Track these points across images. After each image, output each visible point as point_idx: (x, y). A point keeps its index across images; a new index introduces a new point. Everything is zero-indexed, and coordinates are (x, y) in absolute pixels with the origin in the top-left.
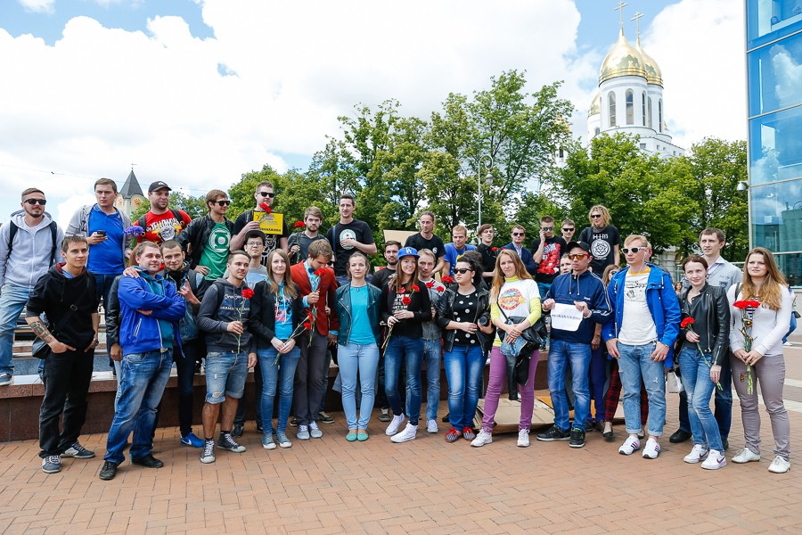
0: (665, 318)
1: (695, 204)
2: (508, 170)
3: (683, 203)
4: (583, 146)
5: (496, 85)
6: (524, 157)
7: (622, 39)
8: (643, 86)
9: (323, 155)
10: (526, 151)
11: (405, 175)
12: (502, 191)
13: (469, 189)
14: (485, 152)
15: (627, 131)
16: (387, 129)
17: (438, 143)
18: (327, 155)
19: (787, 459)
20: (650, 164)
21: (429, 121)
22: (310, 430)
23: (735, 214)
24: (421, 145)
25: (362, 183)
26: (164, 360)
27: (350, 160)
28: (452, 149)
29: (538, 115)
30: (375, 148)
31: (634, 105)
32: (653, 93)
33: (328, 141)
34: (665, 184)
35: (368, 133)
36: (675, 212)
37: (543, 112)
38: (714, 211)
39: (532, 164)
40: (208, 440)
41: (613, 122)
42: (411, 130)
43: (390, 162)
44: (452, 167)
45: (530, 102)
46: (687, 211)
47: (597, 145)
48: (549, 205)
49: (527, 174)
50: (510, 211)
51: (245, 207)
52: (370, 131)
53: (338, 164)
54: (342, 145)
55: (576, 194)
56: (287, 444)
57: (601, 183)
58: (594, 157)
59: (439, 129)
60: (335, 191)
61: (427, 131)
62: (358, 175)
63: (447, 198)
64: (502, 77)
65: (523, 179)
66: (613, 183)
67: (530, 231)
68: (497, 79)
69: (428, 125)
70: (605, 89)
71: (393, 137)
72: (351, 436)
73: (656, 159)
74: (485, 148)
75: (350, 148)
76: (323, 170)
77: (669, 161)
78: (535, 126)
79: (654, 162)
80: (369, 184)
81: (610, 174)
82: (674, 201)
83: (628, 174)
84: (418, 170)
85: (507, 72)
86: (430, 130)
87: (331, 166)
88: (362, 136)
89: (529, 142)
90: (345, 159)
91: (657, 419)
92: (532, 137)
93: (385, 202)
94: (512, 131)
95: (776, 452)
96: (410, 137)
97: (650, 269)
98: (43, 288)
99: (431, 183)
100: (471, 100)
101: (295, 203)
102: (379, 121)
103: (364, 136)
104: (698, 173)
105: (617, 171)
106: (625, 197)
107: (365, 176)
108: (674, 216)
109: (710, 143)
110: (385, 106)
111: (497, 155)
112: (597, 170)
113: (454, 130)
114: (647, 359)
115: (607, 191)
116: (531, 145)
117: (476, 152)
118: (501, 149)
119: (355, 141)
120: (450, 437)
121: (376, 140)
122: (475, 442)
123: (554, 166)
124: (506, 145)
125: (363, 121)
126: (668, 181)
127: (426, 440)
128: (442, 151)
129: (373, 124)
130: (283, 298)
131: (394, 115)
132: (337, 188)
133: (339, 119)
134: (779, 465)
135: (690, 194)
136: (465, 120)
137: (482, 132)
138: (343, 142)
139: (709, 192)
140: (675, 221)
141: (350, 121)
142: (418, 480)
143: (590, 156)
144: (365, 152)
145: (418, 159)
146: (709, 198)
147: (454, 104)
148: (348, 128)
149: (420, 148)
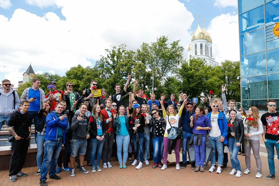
0: (224, 128)
1: (223, 82)
2: (162, 69)
3: (219, 81)
4: (187, 61)
5: (158, 40)
6: (167, 65)
7: (199, 27)
8: (206, 42)
9: (99, 62)
10: (168, 63)
11: (128, 70)
12: (160, 76)
13: (149, 75)
14: (154, 63)
15: (201, 57)
16: (122, 54)
17: (139, 59)
18: (101, 62)
19: (261, 173)
20: (208, 68)
21: (136, 52)
22: (107, 165)
23: (235, 85)
24: (133, 60)
25: (113, 72)
26: (59, 143)
27: (109, 64)
28: (143, 61)
29: (172, 51)
30: (117, 60)
31: (203, 49)
32: (209, 44)
33: (101, 57)
34: (213, 75)
35: (115, 55)
36: (216, 84)
37: (174, 50)
38: (228, 84)
39: (170, 67)
40: (73, 168)
41: (196, 54)
42: (130, 54)
43: (123, 66)
44: (144, 68)
45: (169, 46)
46: (220, 84)
47: (191, 61)
48: (175, 81)
49: (168, 70)
50: (163, 83)
51: (72, 79)
52: (116, 54)
53: (105, 65)
54: (106, 59)
55: (184, 77)
56: (100, 170)
57: (193, 74)
58: (190, 65)
59: (140, 55)
60: (103, 74)
61: (135, 55)
62: (111, 69)
63: (142, 78)
64: (160, 38)
65: (167, 72)
66: (196, 74)
67: (169, 90)
68: (159, 39)
69: (136, 53)
70: (194, 43)
71: (124, 57)
72: (121, 167)
73: (210, 67)
74: (155, 61)
75: (109, 60)
76: (99, 67)
77: (214, 67)
78: (171, 55)
79: (210, 68)
80: (115, 72)
81: (195, 71)
82: (216, 81)
83: (201, 71)
84: (132, 68)
85: (162, 36)
86: (136, 55)
87: (102, 66)
88: (113, 56)
89: (169, 60)
90: (107, 64)
91: (221, 160)
92: (170, 58)
93: (121, 79)
94: (163, 56)
95: (257, 171)
96: (130, 57)
97: (218, 112)
98: (14, 117)
99: (137, 73)
100: (150, 45)
101: (89, 78)
102: (119, 51)
103: (114, 56)
104: (223, 71)
105: (198, 70)
106: (200, 79)
107: (114, 69)
108: (216, 86)
109: (227, 61)
110: (121, 46)
111: (159, 64)
112: (191, 70)
113: (145, 55)
114: (218, 141)
115: (195, 77)
116: (170, 61)
117: (152, 62)
118: (160, 62)
119: (111, 58)
120: (154, 167)
121: (118, 58)
122: (162, 168)
123: (177, 68)
124: (161, 60)
125: (113, 51)
126: (214, 74)
127: (146, 168)
128: (140, 62)
129: (117, 52)
130: (99, 121)
131: (124, 49)
132: (104, 73)
133: (105, 50)
134: (258, 175)
135: (221, 78)
136: (148, 52)
137: (153, 56)
138: (106, 58)
139: (226, 77)
140: (216, 87)
141: (109, 51)
142: (146, 183)
143: (189, 65)
144: (114, 61)
145: (132, 65)
146: (227, 80)
147: (145, 46)
148: (108, 53)
149: (133, 61)
